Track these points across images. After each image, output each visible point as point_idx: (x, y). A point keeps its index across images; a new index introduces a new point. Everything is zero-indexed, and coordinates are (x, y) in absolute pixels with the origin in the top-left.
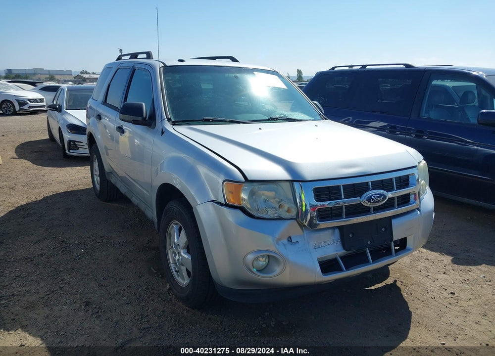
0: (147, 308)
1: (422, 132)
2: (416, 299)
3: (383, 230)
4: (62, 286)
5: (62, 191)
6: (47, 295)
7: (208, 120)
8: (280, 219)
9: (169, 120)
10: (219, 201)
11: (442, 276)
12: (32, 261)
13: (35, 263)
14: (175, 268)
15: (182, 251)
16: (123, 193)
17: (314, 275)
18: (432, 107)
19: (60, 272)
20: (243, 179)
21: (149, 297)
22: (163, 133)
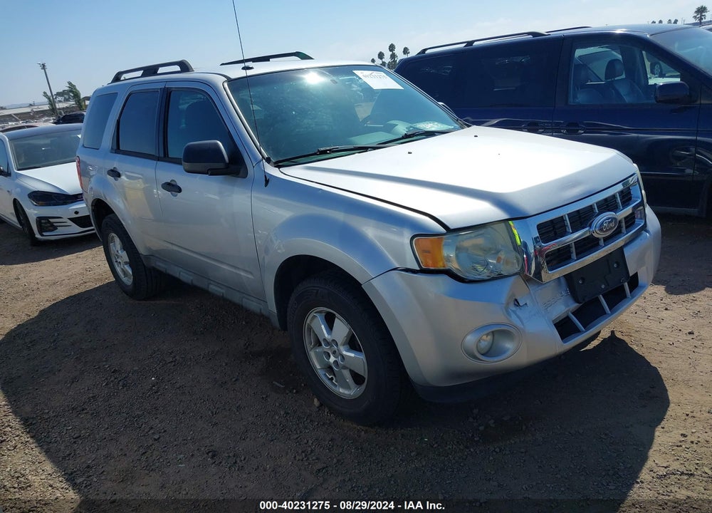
0: (305, 441)
1: (576, 125)
2: (652, 351)
3: (615, 266)
4: (156, 437)
5: (63, 296)
6: (142, 454)
7: (324, 152)
8: (501, 277)
9: (268, 160)
10: (409, 267)
11: (665, 314)
12: (83, 410)
13: (91, 412)
14: (325, 375)
15: (342, 348)
16: (190, 282)
17: (553, 345)
18: (578, 89)
19: (139, 416)
20: (442, 230)
21: (298, 424)
22: (267, 182)
